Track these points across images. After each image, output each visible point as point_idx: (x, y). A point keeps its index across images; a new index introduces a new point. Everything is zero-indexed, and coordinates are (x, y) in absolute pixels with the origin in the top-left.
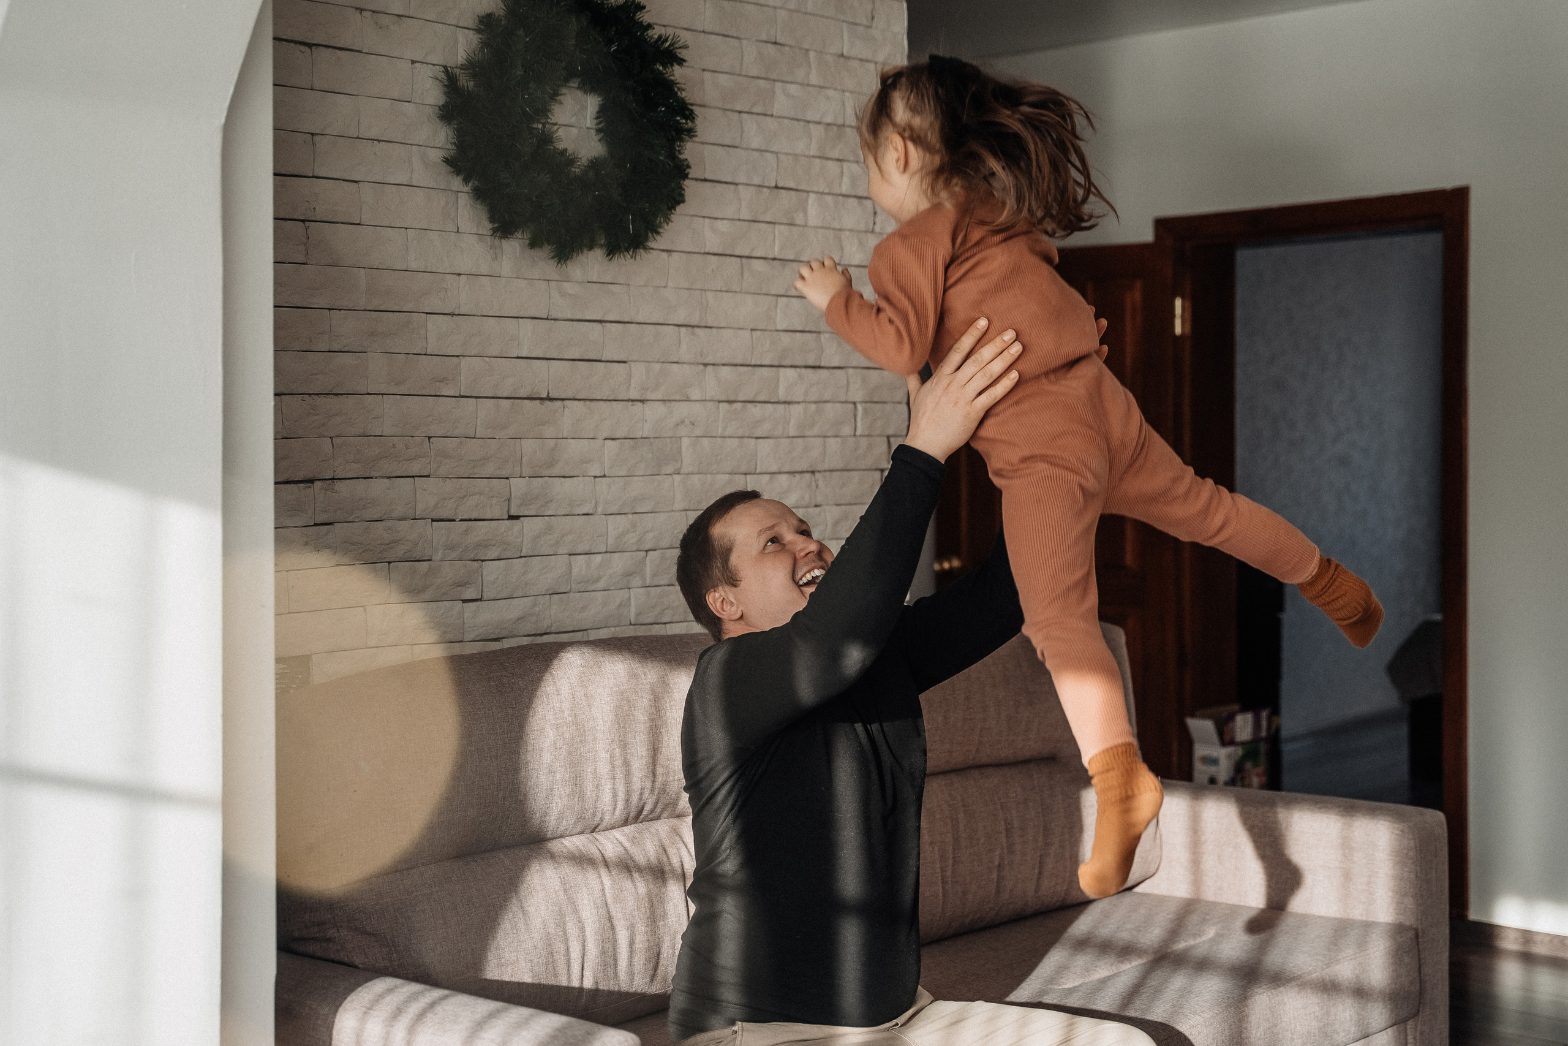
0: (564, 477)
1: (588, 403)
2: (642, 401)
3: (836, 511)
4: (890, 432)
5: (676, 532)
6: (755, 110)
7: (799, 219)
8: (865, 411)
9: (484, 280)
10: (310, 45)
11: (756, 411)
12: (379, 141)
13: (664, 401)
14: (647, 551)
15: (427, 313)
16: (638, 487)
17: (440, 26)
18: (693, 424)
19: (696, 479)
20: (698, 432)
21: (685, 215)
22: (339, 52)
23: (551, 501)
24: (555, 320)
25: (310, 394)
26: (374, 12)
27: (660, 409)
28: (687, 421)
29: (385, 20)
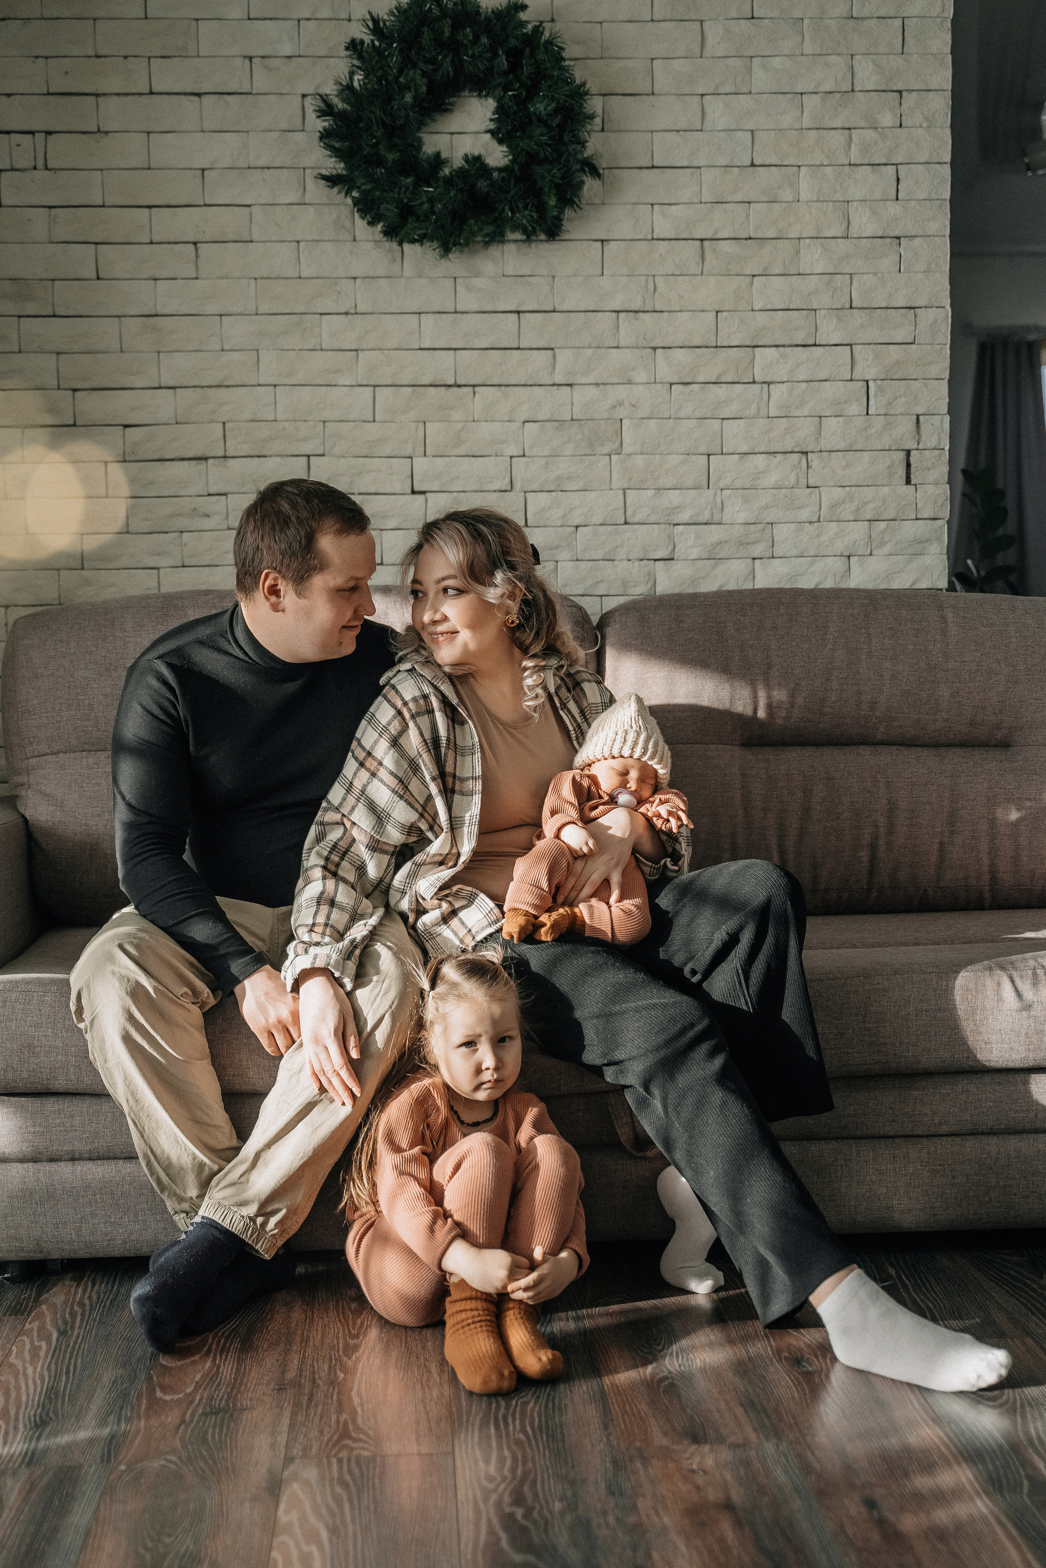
0: (474, 456)
1: (503, 388)
2: (570, 385)
3: (838, 493)
4: (920, 410)
5: (610, 509)
6: (721, 90)
7: (787, 195)
8: (881, 389)
9: (383, 282)
10: (198, 95)
11: (721, 391)
12: (268, 168)
13: (597, 384)
14: (577, 527)
15: (321, 314)
16: (563, 466)
17: (333, 60)
18: (634, 406)
19: (639, 460)
20: (641, 414)
21: (625, 204)
22: (226, 97)
23: (457, 478)
24: (463, 313)
25: (202, 387)
26: (263, 57)
27: (592, 392)
28: (626, 404)
29: (275, 62)
